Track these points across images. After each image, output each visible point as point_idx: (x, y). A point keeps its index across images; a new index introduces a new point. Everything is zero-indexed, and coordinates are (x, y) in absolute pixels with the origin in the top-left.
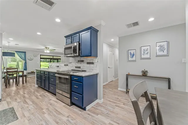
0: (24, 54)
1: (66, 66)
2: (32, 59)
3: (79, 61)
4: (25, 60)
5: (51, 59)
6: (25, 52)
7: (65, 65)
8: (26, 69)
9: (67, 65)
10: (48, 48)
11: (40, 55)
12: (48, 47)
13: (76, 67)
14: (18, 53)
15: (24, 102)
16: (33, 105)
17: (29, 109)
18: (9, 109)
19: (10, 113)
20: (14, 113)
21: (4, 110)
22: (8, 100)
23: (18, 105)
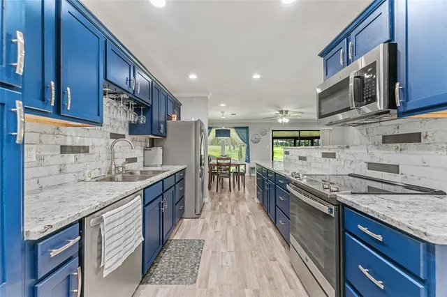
0: (245, 130)
1: (327, 159)
2: (259, 141)
3: (386, 140)
4: (248, 143)
5: (295, 138)
6: (247, 128)
7: (325, 155)
8: (248, 161)
9: (333, 156)
10: (287, 112)
11: (273, 131)
12: (286, 109)
13: (371, 166)
14: (238, 130)
15: (223, 236)
16: (234, 254)
17: (222, 266)
18: (198, 242)
19: (194, 255)
20: (198, 258)
21: (192, 241)
22: (208, 219)
23: (213, 240)
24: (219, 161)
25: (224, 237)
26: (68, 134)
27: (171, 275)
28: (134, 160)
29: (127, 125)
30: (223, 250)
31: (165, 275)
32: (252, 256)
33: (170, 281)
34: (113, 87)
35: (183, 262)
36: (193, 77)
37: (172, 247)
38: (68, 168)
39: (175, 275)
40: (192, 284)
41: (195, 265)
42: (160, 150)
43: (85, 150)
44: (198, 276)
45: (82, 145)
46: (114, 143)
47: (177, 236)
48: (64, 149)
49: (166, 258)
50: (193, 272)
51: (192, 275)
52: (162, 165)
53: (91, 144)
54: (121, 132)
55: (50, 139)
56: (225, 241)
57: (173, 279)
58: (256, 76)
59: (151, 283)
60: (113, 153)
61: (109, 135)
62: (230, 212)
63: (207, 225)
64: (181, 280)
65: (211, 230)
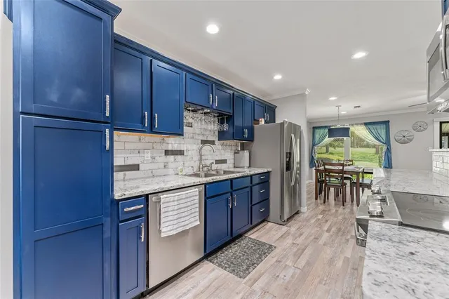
2: (410, 140)
4: (388, 143)
6: (387, 123)
11: (441, 123)
14: (370, 127)
15: (298, 250)
16: (298, 271)
17: (278, 276)
18: (268, 246)
19: (258, 256)
20: (260, 259)
21: (264, 244)
22: (293, 229)
23: (284, 250)
24: (327, 167)
25: (300, 251)
26: (170, 142)
27: (229, 263)
28: (224, 161)
29: (217, 133)
30: (289, 263)
31: (225, 262)
32: (320, 282)
33: (226, 268)
34: (195, 106)
35: (244, 258)
36: (278, 77)
37: (243, 243)
38: (170, 165)
39: (232, 265)
40: (241, 277)
41: (253, 265)
42: (246, 154)
43: (181, 153)
44: (250, 274)
45: (179, 149)
46: (202, 147)
47: (253, 235)
48: (167, 153)
49: (234, 250)
50: (247, 269)
51: (245, 270)
52: (249, 167)
53: (185, 149)
54: (210, 138)
55: (158, 146)
56: (298, 255)
57: (229, 268)
58: (359, 55)
59: (213, 263)
60: (201, 155)
61: (200, 141)
62: (326, 228)
63: (289, 233)
64: (234, 270)
65: (289, 241)
